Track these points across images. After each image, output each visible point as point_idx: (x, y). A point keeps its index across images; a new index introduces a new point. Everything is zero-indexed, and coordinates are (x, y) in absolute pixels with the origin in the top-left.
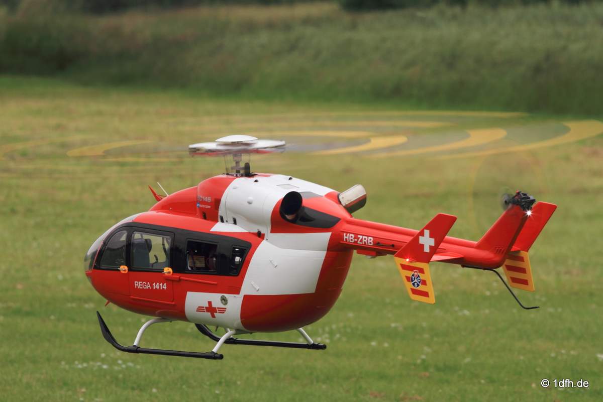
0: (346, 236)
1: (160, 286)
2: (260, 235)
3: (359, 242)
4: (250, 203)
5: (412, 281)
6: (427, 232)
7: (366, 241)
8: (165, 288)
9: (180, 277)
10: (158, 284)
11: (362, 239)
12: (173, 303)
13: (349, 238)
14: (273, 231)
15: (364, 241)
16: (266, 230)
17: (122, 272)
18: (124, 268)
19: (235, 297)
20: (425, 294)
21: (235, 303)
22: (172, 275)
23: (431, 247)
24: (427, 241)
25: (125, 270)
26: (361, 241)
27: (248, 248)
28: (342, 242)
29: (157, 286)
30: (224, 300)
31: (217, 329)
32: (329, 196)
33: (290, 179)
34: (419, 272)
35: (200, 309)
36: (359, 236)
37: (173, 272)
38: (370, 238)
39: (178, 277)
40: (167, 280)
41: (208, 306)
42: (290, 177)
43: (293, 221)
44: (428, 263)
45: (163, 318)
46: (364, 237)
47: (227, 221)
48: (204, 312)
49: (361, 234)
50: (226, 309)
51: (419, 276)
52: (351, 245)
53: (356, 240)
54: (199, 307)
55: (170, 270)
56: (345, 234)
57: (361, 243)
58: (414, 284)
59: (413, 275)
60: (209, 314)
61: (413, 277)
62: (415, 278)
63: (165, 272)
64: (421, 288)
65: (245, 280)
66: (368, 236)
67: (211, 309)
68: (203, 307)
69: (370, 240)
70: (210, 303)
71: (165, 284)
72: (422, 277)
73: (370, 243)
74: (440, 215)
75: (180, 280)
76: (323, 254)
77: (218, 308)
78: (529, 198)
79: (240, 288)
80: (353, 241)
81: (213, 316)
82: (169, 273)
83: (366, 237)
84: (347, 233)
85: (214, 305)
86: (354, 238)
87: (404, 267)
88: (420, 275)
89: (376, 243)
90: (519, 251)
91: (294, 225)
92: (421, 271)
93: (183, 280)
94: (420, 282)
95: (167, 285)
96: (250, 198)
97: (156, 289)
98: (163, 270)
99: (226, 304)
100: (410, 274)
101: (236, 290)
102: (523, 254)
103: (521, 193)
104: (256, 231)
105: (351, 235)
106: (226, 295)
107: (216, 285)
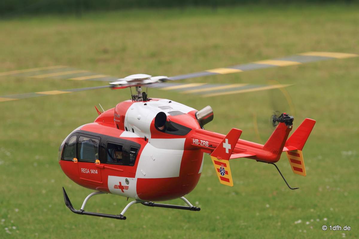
0: (194, 140)
1: (94, 172)
2: (146, 140)
3: (201, 145)
4: (139, 119)
5: (221, 172)
6: (227, 140)
7: (204, 144)
8: (97, 173)
9: (104, 166)
10: (93, 170)
11: (203, 142)
12: (102, 183)
13: (196, 141)
14: (152, 137)
15: (203, 144)
16: (149, 136)
17: (75, 162)
18: (75, 160)
19: (133, 179)
20: (227, 180)
21: (133, 183)
22: (100, 164)
23: (229, 150)
24: (227, 146)
25: (76, 161)
26: (202, 144)
27: (139, 148)
28: (192, 144)
29: (93, 171)
30: (127, 181)
31: (128, 199)
32: (190, 113)
33: (170, 102)
34: (224, 166)
35: (116, 187)
36: (201, 141)
37: (100, 163)
38: (207, 142)
39: (103, 166)
40: (97, 168)
41: (119, 185)
42: (170, 101)
43: (163, 131)
44: (229, 160)
45: (101, 192)
46: (204, 141)
47: (129, 130)
48: (118, 188)
49: (202, 139)
50: (128, 187)
51: (224, 169)
52: (197, 146)
53: (199, 143)
54: (115, 185)
55: (99, 161)
56: (193, 139)
57: (202, 145)
58: (221, 174)
59: (221, 168)
60: (120, 190)
61: (221, 169)
62: (222, 170)
63: (96, 162)
64: (225, 176)
65: (137, 168)
66: (206, 141)
67: (121, 187)
68: (117, 186)
69: (207, 143)
70: (120, 183)
71: (97, 170)
72: (226, 169)
73: (207, 145)
74: (233, 129)
75: (104, 168)
76: (182, 152)
77: (125, 186)
78: (290, 118)
79: (135, 174)
80: (198, 144)
81: (123, 191)
82: (98, 163)
83: (205, 141)
84: (195, 138)
85: (122, 185)
86: (199, 142)
87: (216, 163)
88: (224, 167)
89: (210, 145)
90: (297, 150)
91: (164, 133)
92: (225, 165)
93: (106, 168)
94: (224, 172)
95: (98, 171)
96: (139, 116)
97: (92, 173)
98: (95, 161)
99: (128, 184)
100: (219, 167)
101: (133, 175)
102: (299, 152)
103: (283, 115)
104: (144, 137)
105: (197, 140)
106: (128, 178)
107: (123, 171)
